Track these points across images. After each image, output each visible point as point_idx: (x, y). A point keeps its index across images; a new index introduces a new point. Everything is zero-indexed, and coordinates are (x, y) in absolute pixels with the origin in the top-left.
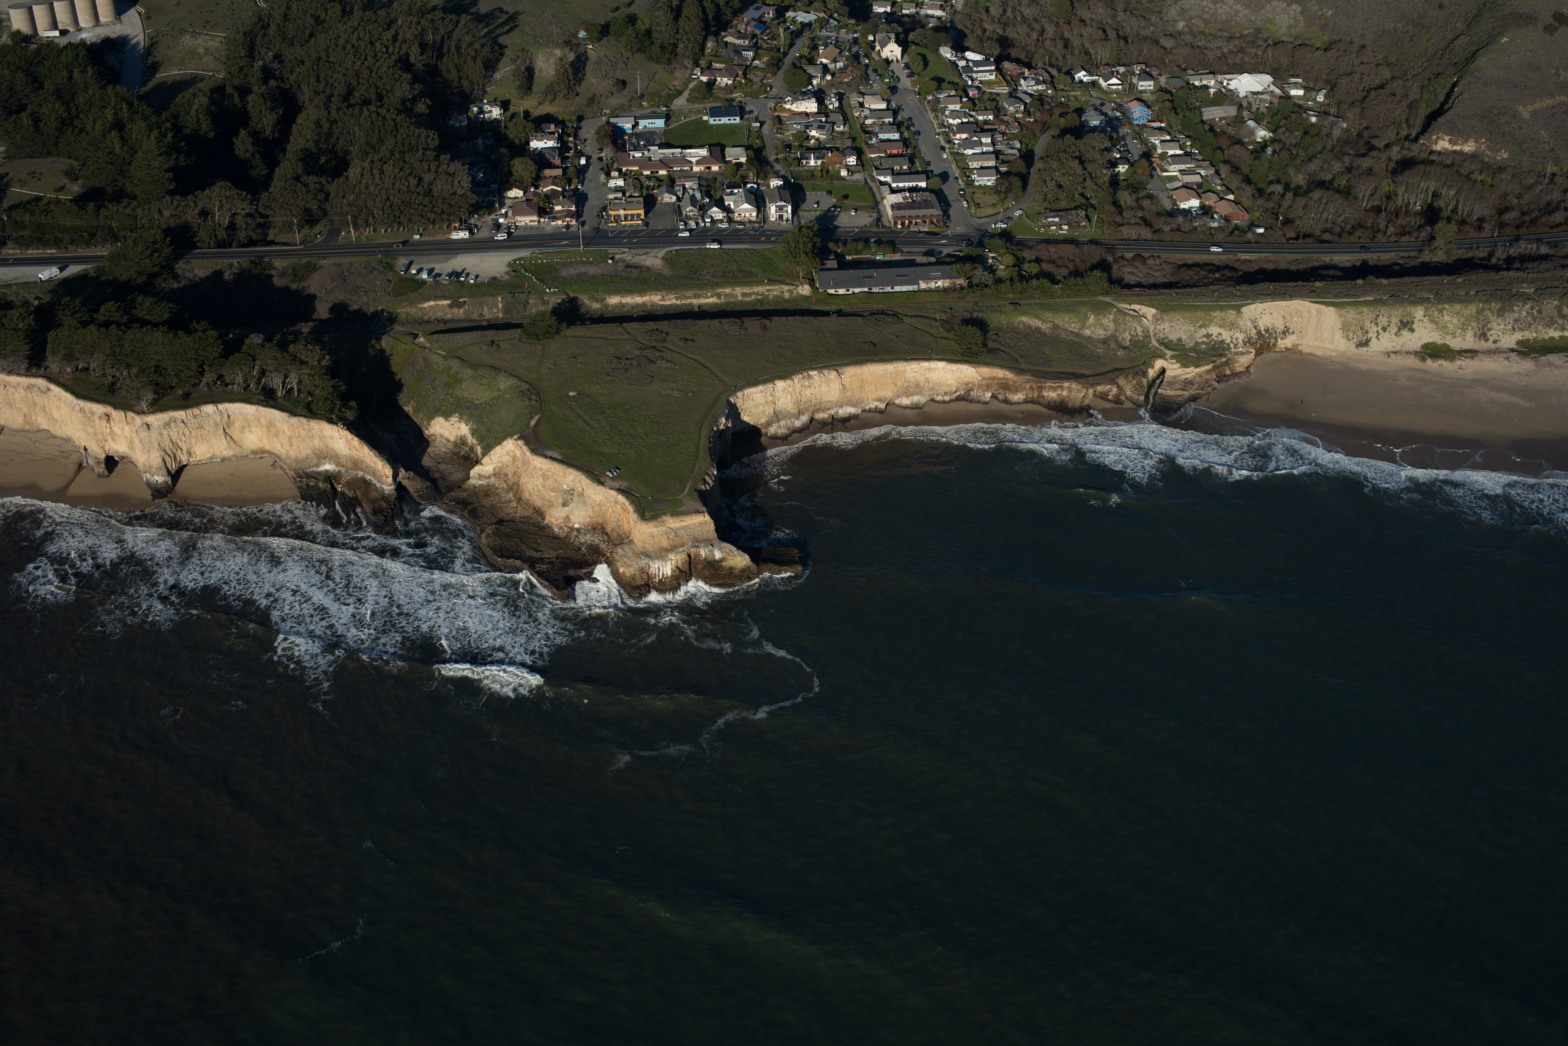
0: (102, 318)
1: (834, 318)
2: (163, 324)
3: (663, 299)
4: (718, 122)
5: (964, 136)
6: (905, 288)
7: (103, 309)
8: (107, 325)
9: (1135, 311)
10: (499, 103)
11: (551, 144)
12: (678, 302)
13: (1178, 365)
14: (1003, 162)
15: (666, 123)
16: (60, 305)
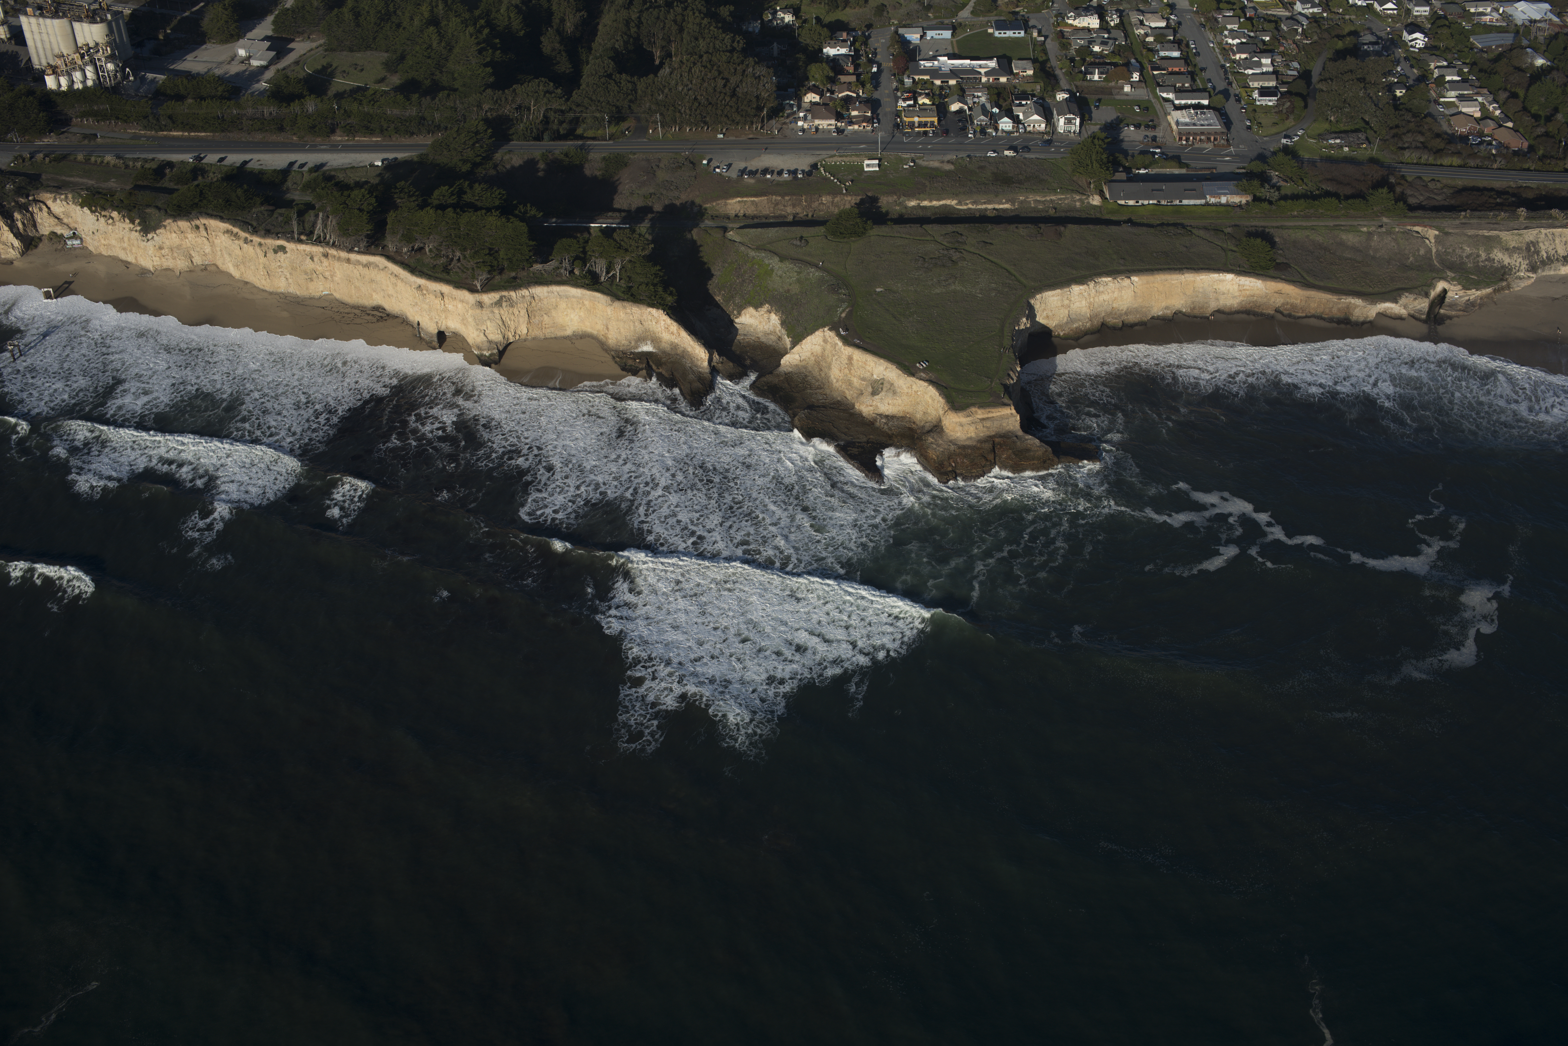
0: (436, 202)
1: (1126, 228)
2: (497, 208)
3: (960, 203)
4: (1002, 35)
5: (1243, 56)
6: (1192, 202)
7: (436, 193)
8: (442, 207)
9: (1418, 232)
10: (791, 10)
11: (843, 51)
12: (974, 207)
13: (1459, 287)
14: (1284, 83)
15: (952, 35)
16: (396, 188)
